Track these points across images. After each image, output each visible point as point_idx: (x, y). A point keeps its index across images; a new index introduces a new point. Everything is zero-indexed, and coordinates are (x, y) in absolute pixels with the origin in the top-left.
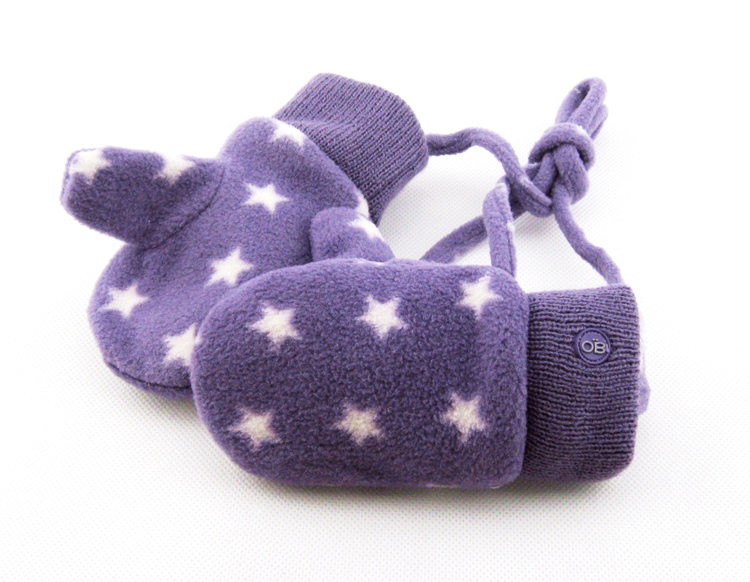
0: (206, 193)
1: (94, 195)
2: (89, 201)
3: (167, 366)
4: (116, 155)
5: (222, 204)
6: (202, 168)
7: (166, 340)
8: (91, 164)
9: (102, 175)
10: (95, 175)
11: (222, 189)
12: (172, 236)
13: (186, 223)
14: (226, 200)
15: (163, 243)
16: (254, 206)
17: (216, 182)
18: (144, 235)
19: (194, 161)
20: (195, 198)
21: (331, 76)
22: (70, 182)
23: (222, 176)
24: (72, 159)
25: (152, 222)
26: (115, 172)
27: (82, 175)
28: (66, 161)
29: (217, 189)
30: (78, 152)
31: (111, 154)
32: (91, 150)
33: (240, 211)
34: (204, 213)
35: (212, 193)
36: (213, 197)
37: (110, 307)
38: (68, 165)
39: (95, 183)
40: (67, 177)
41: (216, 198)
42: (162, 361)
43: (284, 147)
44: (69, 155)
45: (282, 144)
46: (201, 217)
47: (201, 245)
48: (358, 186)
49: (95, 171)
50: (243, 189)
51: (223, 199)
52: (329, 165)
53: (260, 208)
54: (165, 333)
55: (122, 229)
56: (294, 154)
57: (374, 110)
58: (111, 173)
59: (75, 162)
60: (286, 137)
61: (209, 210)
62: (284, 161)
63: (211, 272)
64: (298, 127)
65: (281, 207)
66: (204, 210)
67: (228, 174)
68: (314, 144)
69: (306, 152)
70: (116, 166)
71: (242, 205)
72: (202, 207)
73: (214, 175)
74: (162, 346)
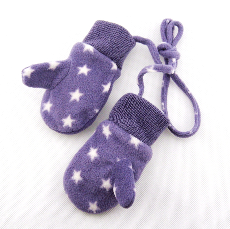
0: (66, 71)
1: (32, 80)
2: (31, 82)
3: (65, 127)
5: (71, 75)
6: (63, 64)
7: (63, 120)
8: (28, 72)
9: (33, 74)
11: (70, 69)
12: (57, 85)
13: (61, 81)
14: (72, 73)
15: (55, 87)
16: (81, 75)
17: (68, 68)
18: (49, 86)
19: (60, 62)
20: (62, 73)
21: (101, 21)
22: (24, 79)
23: (70, 65)
24: (23, 72)
25: (51, 82)
26: (36, 72)
27: (27, 76)
28: (21, 73)
29: (69, 70)
30: (24, 69)
31: (34, 67)
32: (28, 67)
33: (77, 77)
34: (66, 78)
35: (68, 71)
36: (68, 73)
37: (44, 109)
38: (22, 74)
39: (31, 77)
40: (23, 77)
41: (69, 73)
42: (63, 126)
43: (88, 53)
44: (22, 71)
45: (87, 52)
46: (65, 79)
47: (67, 88)
48: (112, 60)
49: (30, 74)
50: (77, 69)
51: (71, 73)
52: (102, 56)
53: (83, 75)
54: (62, 118)
55: (42, 85)
56: (91, 55)
57: (115, 33)
58: (35, 73)
59: (24, 72)
60: (88, 50)
61: (67, 77)
62: (88, 57)
63: (71, 96)
64: (91, 44)
65: (89, 73)
66: (66, 77)
67: (72, 64)
68: (97, 51)
69: (94, 54)
70: (36, 71)
71: (77, 74)
72: (65, 76)
73: (67, 65)
74: (62, 122)
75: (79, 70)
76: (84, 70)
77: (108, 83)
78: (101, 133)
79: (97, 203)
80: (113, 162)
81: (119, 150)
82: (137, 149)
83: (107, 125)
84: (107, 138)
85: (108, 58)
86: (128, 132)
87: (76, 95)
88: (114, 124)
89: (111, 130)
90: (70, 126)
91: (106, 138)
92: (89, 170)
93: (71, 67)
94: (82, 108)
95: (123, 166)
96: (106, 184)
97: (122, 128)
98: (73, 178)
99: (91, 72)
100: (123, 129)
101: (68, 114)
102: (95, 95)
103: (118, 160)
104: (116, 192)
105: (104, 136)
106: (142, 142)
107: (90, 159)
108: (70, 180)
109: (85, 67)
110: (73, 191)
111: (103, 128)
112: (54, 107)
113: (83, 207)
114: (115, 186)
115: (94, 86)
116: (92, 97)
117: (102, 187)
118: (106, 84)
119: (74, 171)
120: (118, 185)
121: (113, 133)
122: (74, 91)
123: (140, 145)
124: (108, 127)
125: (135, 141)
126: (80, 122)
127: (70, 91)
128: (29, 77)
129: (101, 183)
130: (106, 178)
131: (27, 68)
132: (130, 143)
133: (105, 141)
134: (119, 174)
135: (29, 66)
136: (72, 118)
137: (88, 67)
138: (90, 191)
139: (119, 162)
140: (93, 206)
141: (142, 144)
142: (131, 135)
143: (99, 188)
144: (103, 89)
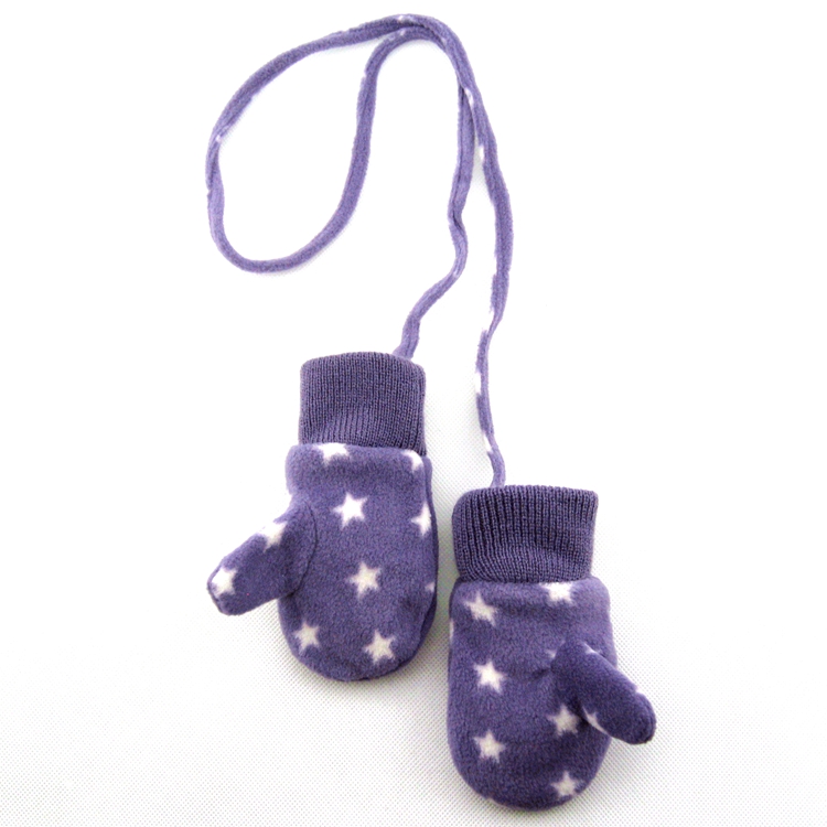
0: (309, 533)
1: (241, 595)
2: (240, 601)
4: (234, 562)
5: (327, 536)
6: (295, 520)
7: (366, 651)
8: (224, 582)
9: (237, 582)
10: (234, 586)
11: (319, 525)
14: (328, 532)
15: (302, 582)
16: (349, 525)
17: (312, 523)
18: (286, 587)
19: (284, 519)
20: (305, 543)
22: (221, 602)
23: (312, 514)
24: (211, 588)
25: (285, 575)
26: (243, 573)
27: (226, 593)
28: (207, 592)
29: (315, 528)
30: (210, 580)
31: (230, 563)
32: (217, 571)
33: (343, 535)
34: (318, 549)
35: (314, 532)
36: (316, 536)
37: (304, 646)
38: (211, 594)
39: (236, 590)
40: (216, 600)
41: (319, 535)
42: (372, 664)
43: (338, 464)
44: (206, 586)
46: (318, 553)
47: (333, 572)
49: (231, 584)
50: (334, 516)
51: (325, 532)
52: (376, 453)
53: (354, 522)
54: (362, 646)
56: (348, 464)
58: (240, 575)
59: (215, 588)
60: (334, 457)
61: (320, 544)
62: (344, 471)
63: (354, 587)
64: (333, 439)
65: (365, 509)
66: (316, 546)
67: (316, 511)
68: (356, 447)
69: (355, 458)
70: (240, 569)
71: (341, 529)
72: (313, 546)
73: (306, 518)
74: (366, 655)
75: (340, 517)
76: (351, 509)
77: (421, 507)
78: (472, 621)
79: (570, 774)
80: (544, 665)
81: (539, 632)
82: (576, 604)
83: (475, 597)
84: (493, 623)
85: (390, 449)
86: (530, 580)
87: (365, 579)
88: (487, 584)
89: (489, 602)
90: (389, 654)
91: (490, 626)
92: (507, 716)
93: (317, 517)
94: (397, 602)
95: (573, 659)
96: (564, 721)
97: (511, 580)
98: (482, 755)
99: (370, 505)
100: (516, 581)
101: (371, 630)
102: (410, 555)
103: (553, 655)
104: (600, 723)
105: (483, 623)
106: (576, 582)
107: (494, 692)
108: (479, 765)
109: (349, 499)
110: (502, 782)
111: (469, 608)
112: (327, 630)
113: (544, 801)
114: (590, 712)
115: (396, 536)
116: (407, 563)
117: (560, 734)
118: (418, 513)
119: (476, 739)
120: (596, 705)
121: (500, 606)
122: (355, 570)
123: (575, 593)
124: (479, 600)
125: (559, 591)
126: (408, 634)
127: (346, 575)
128: (233, 593)
129: (552, 727)
130: (556, 710)
131: (218, 574)
132: (553, 603)
133: (494, 633)
134: (580, 682)
135: (217, 565)
136: (384, 636)
137: (357, 496)
138: (540, 760)
139: (557, 657)
140: (566, 785)
141: (578, 587)
142: (540, 584)
143: (555, 741)
144: (417, 528)
